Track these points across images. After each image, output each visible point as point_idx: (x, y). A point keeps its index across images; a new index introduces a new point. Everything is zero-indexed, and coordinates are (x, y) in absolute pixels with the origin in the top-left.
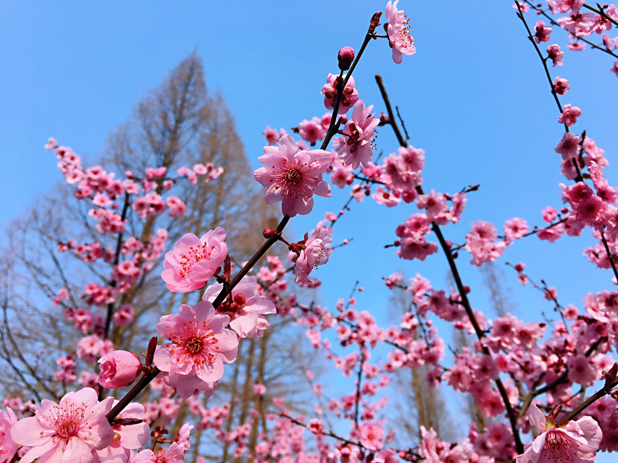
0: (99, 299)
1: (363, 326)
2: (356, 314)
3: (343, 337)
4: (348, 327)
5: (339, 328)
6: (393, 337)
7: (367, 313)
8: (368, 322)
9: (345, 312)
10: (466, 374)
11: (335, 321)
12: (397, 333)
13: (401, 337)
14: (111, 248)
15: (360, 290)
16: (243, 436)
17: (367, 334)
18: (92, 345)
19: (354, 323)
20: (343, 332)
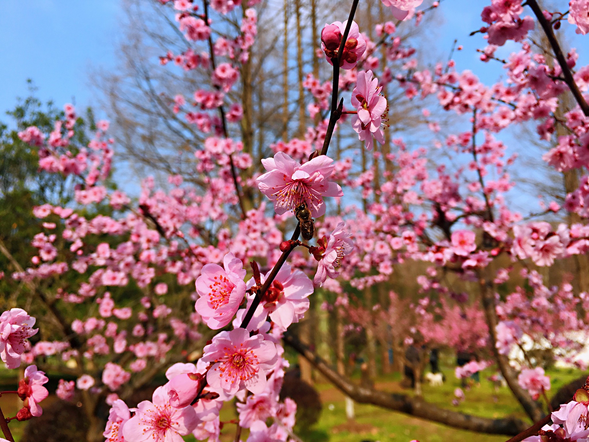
0: (209, 104)
1: (466, 88)
2: (456, 75)
3: (445, 102)
4: (449, 90)
5: (440, 93)
6: (500, 94)
7: (469, 73)
8: (471, 82)
9: (445, 77)
10: (568, 155)
11: (435, 86)
12: (503, 90)
13: (508, 93)
14: (206, 54)
15: (459, 49)
16: (369, 181)
17: (470, 97)
18: (216, 145)
19: (456, 85)
20: (445, 97)
